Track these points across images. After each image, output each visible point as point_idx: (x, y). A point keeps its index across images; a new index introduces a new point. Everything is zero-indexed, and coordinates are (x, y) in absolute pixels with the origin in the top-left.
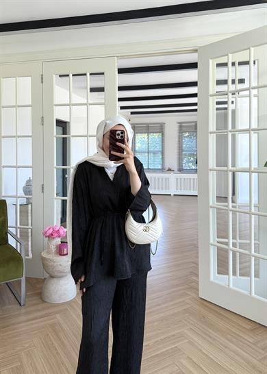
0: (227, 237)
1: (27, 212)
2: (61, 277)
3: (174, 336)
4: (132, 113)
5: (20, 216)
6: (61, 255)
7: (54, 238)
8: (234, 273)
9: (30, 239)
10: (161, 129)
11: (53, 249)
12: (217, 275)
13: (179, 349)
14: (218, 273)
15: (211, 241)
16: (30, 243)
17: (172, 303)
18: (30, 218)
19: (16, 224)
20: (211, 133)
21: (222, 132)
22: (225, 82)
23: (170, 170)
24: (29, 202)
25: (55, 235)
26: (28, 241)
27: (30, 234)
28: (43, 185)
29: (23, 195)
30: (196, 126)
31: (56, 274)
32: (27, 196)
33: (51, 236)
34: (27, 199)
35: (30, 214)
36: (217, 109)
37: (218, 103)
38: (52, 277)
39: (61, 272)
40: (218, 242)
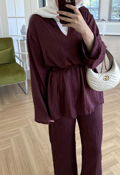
5: (21, 48)
18: (26, 48)
23: (103, 20)
27: (27, 57)
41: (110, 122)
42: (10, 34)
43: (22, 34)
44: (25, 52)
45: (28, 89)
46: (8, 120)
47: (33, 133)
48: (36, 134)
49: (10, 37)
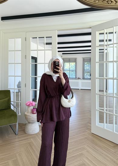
0: (103, 107)
2: (33, 123)
3: (80, 148)
4: (63, 54)
5: (16, 97)
6: (33, 114)
7: (30, 106)
8: (106, 123)
9: (20, 107)
10: (75, 60)
11: (30, 111)
12: (99, 123)
13: (83, 154)
14: (100, 122)
15: (97, 109)
16: (19, 109)
17: (80, 135)
19: (14, 100)
20: (97, 62)
21: (101, 62)
22: (103, 41)
23: (79, 78)
24: (19, 91)
25: (31, 105)
26: (19, 108)
27: (20, 105)
28: (26, 84)
29: (17, 88)
30: (90, 59)
31: (31, 121)
32: (19, 89)
33: (29, 106)
34: (19, 90)
35: (20, 96)
36: (100, 52)
37: (100, 50)
38: (29, 123)
39: (33, 121)
40: (99, 109)
42: (9, 88)
43: (18, 88)
44: (19, 101)
45: (18, 131)
49: (9, 90)
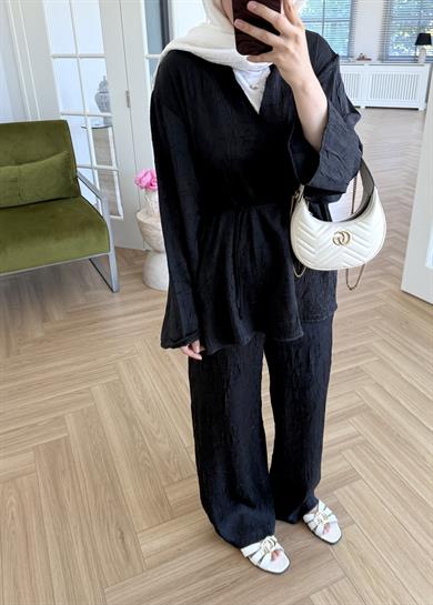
1: (108, 142)
3: (354, 349)
5: (95, 148)
13: (362, 371)
18: (112, 150)
24: (108, 123)
28: (128, 92)
32: (105, 114)
38: (158, 252)
41: (350, 369)
44: (110, 164)
46: (59, 363)
47: (128, 399)
48: (138, 402)
